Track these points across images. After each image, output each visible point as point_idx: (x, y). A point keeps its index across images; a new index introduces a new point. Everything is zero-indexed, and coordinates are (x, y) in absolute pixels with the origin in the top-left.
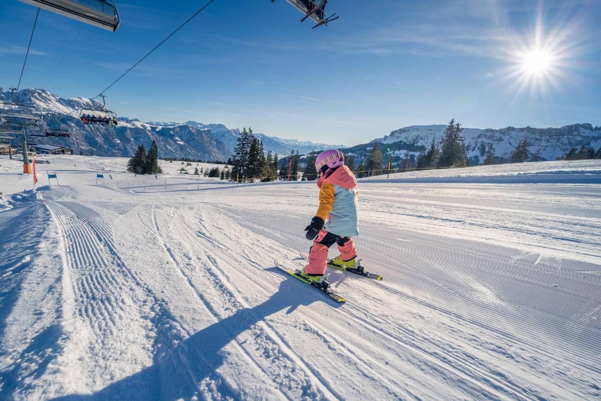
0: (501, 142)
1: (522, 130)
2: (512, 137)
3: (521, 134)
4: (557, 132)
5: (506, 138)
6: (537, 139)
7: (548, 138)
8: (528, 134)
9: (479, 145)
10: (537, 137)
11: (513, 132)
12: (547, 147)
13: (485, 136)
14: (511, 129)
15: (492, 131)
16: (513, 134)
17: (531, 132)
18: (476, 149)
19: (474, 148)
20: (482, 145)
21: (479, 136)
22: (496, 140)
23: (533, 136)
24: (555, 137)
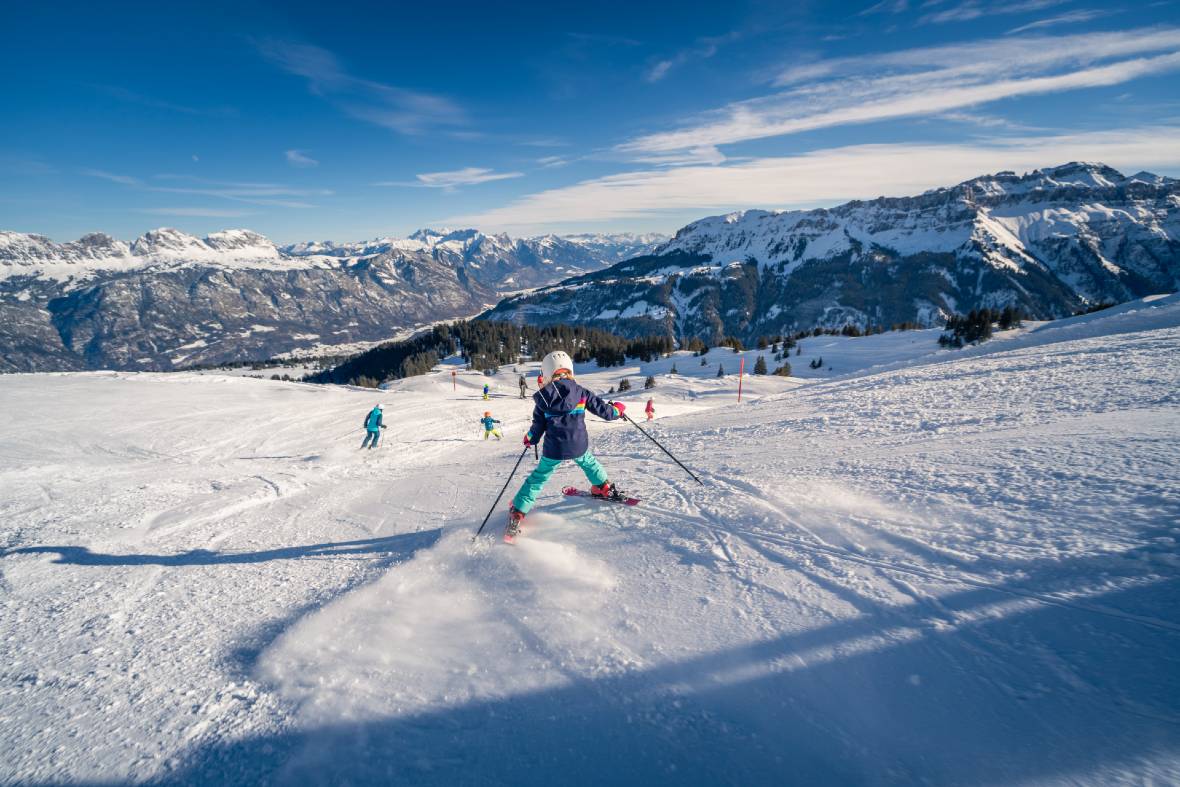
0: (835, 231)
1: (872, 203)
2: (854, 219)
3: (873, 211)
4: (932, 199)
5: (843, 222)
6: (899, 217)
7: (919, 211)
8: (882, 210)
9: (796, 241)
10: (899, 212)
11: (860, 210)
12: (915, 227)
13: (810, 223)
14: (855, 204)
15: (822, 212)
16: (859, 212)
17: (888, 205)
18: (790, 249)
19: (787, 247)
20: (800, 241)
21: (799, 225)
22: (828, 228)
23: (893, 211)
24: (930, 208)
